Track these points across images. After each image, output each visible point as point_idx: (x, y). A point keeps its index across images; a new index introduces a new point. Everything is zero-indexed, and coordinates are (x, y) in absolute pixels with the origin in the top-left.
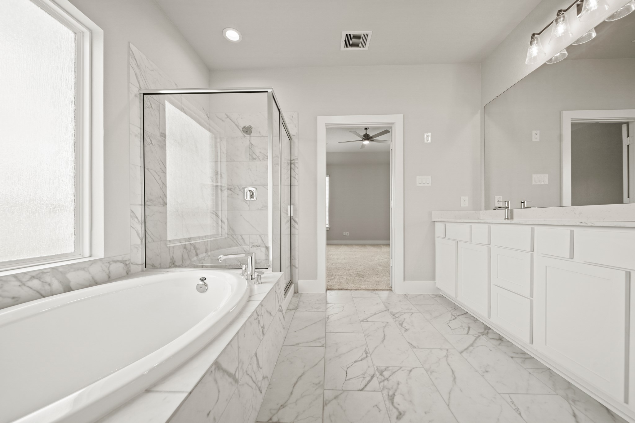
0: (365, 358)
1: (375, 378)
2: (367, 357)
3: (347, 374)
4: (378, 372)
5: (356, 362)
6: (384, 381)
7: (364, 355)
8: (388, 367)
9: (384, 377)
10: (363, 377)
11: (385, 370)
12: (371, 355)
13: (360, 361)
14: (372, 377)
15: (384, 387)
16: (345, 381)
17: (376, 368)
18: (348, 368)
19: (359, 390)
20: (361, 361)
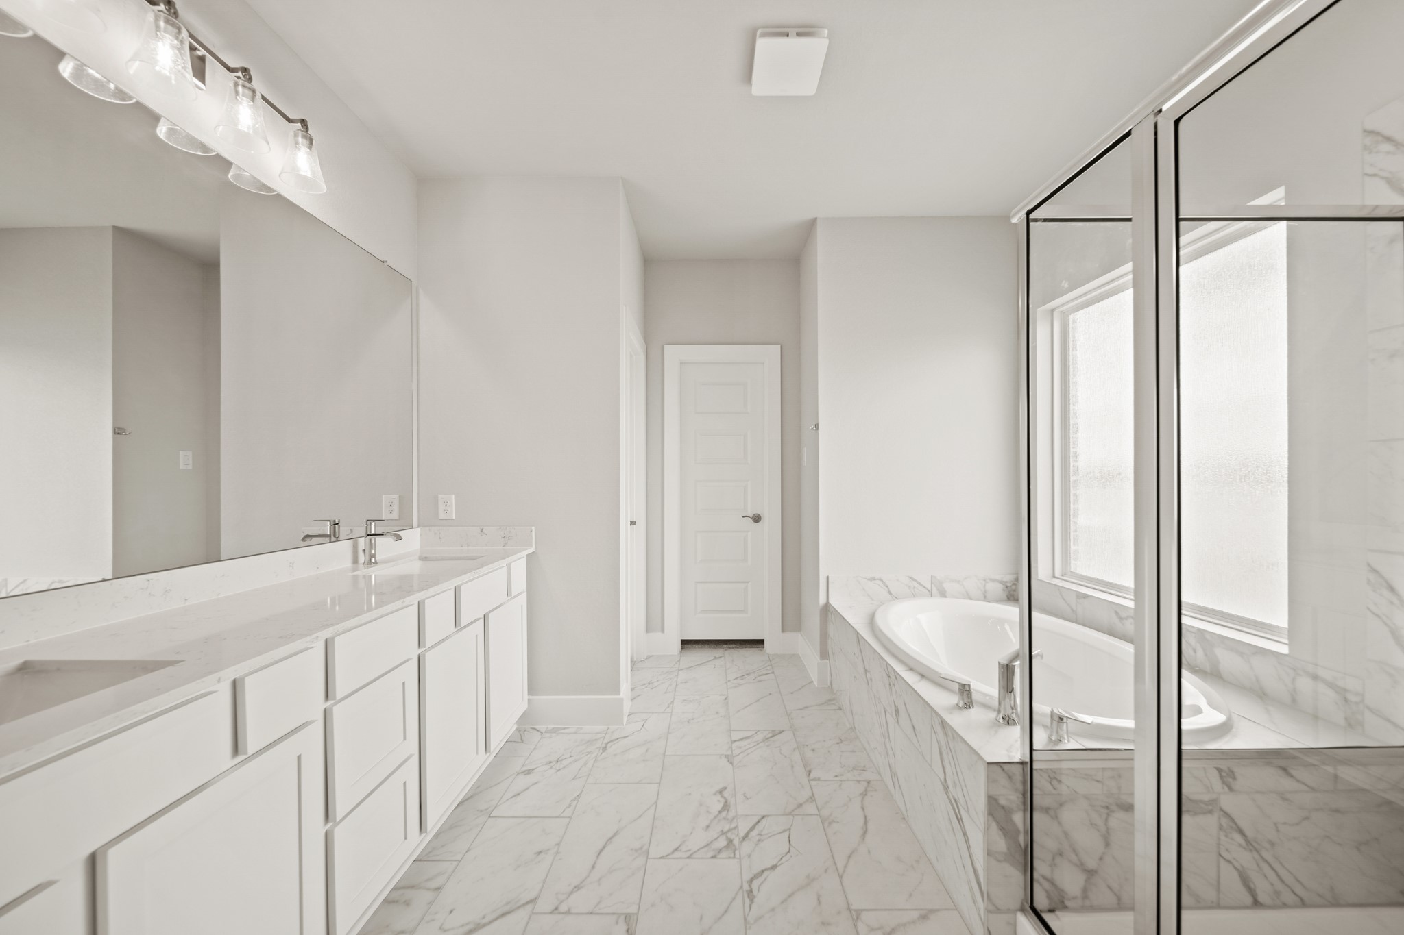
0: (755, 877)
1: (742, 834)
2: (751, 881)
3: (790, 841)
4: (734, 845)
5: (774, 867)
6: (729, 830)
7: (756, 883)
8: (714, 857)
9: (727, 837)
10: (761, 835)
11: (720, 851)
12: (741, 887)
13: (766, 869)
14: (746, 836)
15: (731, 821)
16: (790, 829)
17: (737, 852)
18: (789, 852)
19: (768, 816)
20: (763, 868)
